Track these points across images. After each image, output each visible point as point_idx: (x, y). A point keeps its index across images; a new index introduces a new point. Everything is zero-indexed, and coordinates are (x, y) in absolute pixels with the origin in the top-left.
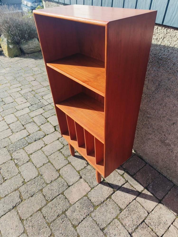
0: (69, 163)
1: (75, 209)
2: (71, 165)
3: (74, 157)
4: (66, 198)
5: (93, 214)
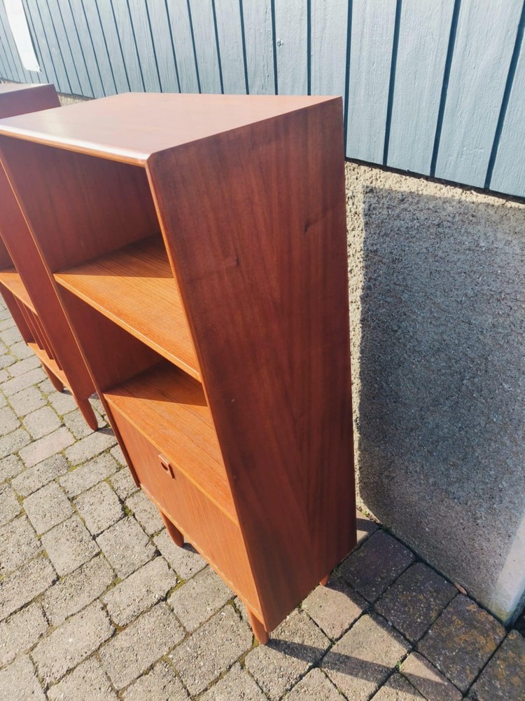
0: (49, 404)
1: (32, 474)
2: (51, 406)
3: (63, 394)
4: (20, 459)
5: (62, 479)
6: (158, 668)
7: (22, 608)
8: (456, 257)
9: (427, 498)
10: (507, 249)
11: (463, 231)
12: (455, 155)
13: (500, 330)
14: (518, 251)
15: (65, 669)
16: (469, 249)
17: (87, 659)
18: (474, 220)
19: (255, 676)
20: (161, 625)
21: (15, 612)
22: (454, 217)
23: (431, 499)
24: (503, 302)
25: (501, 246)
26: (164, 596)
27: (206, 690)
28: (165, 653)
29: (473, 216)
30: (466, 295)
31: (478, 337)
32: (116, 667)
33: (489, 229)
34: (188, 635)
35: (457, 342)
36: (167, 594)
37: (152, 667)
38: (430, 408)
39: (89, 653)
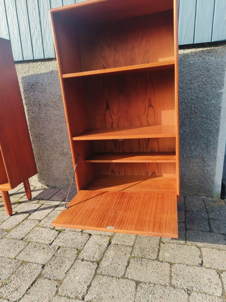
5: (7, 236)
6: (132, 261)
7: (32, 285)
8: (184, 70)
9: (184, 165)
10: (198, 61)
11: (185, 61)
12: (184, 37)
13: (200, 86)
14: (202, 61)
15: (86, 288)
16: (188, 66)
17: (93, 278)
18: (188, 57)
19: (171, 242)
20: (118, 250)
21: (29, 288)
22: (182, 58)
23: (186, 165)
24: (200, 77)
25: (197, 61)
26: (109, 243)
27: (158, 255)
28: (130, 256)
29: (187, 56)
30: (189, 80)
31: (194, 91)
32: (112, 272)
33: (193, 58)
34: (133, 247)
35: (188, 96)
36: (109, 241)
37: (129, 262)
38: (181, 125)
39: (93, 276)
